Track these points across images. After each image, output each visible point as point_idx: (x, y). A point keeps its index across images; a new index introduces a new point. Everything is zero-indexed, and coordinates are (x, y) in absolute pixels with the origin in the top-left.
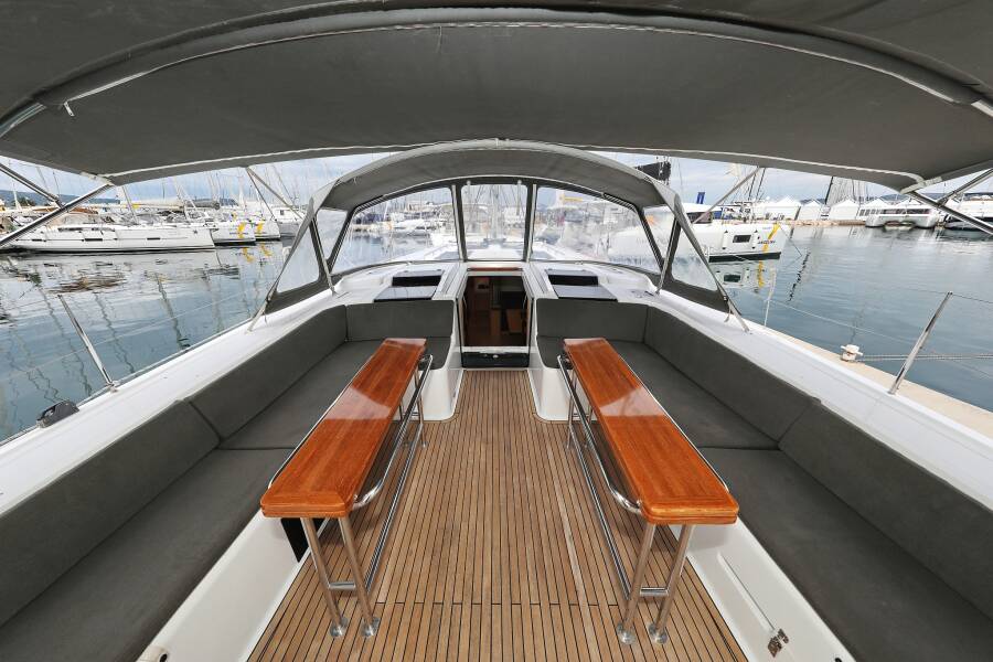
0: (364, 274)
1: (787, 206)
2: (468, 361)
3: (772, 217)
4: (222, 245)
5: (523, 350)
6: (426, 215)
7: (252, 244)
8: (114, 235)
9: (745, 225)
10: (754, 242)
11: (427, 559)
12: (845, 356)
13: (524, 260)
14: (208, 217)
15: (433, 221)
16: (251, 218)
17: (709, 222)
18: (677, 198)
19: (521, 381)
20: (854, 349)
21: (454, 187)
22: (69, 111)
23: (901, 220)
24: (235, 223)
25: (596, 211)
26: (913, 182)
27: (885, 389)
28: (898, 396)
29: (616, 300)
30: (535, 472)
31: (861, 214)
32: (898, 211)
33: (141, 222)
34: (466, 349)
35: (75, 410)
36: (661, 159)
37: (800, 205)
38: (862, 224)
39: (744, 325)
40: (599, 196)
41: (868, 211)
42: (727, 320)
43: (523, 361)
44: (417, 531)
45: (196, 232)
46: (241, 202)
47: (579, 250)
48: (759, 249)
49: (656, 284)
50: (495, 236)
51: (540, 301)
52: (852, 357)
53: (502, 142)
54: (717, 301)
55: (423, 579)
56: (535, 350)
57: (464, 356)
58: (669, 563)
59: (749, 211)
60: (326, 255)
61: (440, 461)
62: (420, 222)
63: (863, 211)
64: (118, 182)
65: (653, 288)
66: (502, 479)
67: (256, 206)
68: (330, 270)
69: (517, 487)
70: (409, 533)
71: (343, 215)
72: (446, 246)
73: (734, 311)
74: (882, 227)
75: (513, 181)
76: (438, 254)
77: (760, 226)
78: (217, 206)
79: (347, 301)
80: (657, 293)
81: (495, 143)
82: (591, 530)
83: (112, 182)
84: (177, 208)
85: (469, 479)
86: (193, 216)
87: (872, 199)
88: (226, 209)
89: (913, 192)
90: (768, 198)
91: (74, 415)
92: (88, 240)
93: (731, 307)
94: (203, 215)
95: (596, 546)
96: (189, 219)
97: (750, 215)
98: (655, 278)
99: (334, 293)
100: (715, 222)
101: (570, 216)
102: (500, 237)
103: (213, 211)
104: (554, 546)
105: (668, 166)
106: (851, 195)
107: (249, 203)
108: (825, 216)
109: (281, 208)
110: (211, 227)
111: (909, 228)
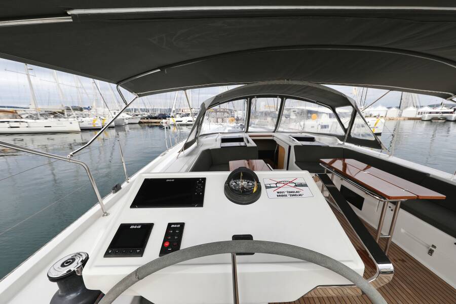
1: (381, 110)
4: (84, 130)
8: (26, 125)
13: (274, 132)
16: (99, 116)
21: (249, 99)
22: (166, 72)
23: (439, 117)
24: (91, 119)
26: (451, 96)
32: (437, 113)
33: (41, 118)
37: (387, 109)
38: (420, 119)
40: (314, 102)
41: (422, 113)
42: (381, 151)
45: (71, 123)
49: (342, 140)
51: (296, 146)
63: (419, 113)
64: (140, 96)
73: (384, 148)
74: (430, 120)
75: (275, 96)
78: (81, 110)
80: (343, 144)
81: (285, 82)
84: (61, 111)
88: (85, 112)
89: (451, 100)
92: (11, 127)
93: (383, 146)
96: (66, 117)
103: (79, 112)
106: (412, 104)
107: (97, 108)
108: (400, 116)
109: (115, 111)
110: (80, 120)
111: (444, 121)
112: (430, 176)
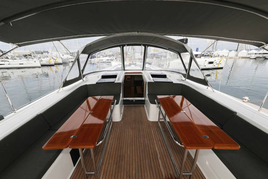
0: (92, 75)
1: (225, 52)
2: (125, 102)
3: (220, 56)
5: (143, 99)
6: (110, 56)
7: (53, 65)
8: (8, 63)
9: (211, 58)
10: (215, 64)
11: (115, 166)
12: (244, 100)
13: (143, 70)
14: (39, 57)
15: (112, 58)
16: (53, 57)
17: (200, 57)
18: (191, 50)
19: (142, 109)
20: (247, 98)
21: (121, 47)
22: (11, 24)
23: (261, 56)
24: (48, 59)
25: (164, 54)
26: (263, 45)
27: (257, 110)
28: (261, 112)
29: (172, 82)
30: (148, 138)
31: (248, 55)
32: (260, 54)
33: (18, 58)
34: (125, 99)
35: (3, 118)
36: (185, 38)
37: (229, 52)
38: (249, 58)
39: (213, 90)
40: (167, 49)
42: (207, 88)
43: (143, 102)
44: (111, 157)
45: (35, 62)
46: (50, 52)
47: (160, 67)
48: (216, 66)
49: (185, 77)
50: (133, 62)
51: (149, 83)
52: (247, 101)
53: (138, 33)
54: (204, 82)
55: (114, 172)
56: (147, 99)
57: (124, 101)
58: (191, 166)
59: (213, 54)
60: (82, 68)
61: (117, 135)
62: (108, 58)
63: (249, 54)
64: (20, 46)
65: (184, 79)
66: (138, 140)
67: (55, 53)
68: (82, 73)
69: (142, 142)
70: (109, 157)
71: (87, 55)
72: (117, 65)
73: (209, 85)
74: (255, 59)
75: (140, 45)
76: (115, 68)
77: (216, 59)
78: (42, 53)
79: (88, 83)
80: (185, 80)
81: (136, 33)
82: (166, 156)
83: (18, 46)
84: (29, 54)
85: (127, 140)
86: (34, 57)
87: (251, 50)
88: (45, 54)
89: (263, 48)
90: (219, 50)
91: (3, 120)
93: (209, 84)
94: (38, 56)
95: (168, 161)
96: (33, 58)
97: (213, 55)
98: (184, 75)
99: (83, 81)
100: (202, 57)
101: (156, 56)
102: (134, 63)
103: (41, 55)
104: (155, 161)
105: (187, 40)
106: (245, 48)
107: (52, 52)
108: (237, 55)
109: (63, 54)
110: (40, 60)
111: (264, 59)
112: (237, 114)
